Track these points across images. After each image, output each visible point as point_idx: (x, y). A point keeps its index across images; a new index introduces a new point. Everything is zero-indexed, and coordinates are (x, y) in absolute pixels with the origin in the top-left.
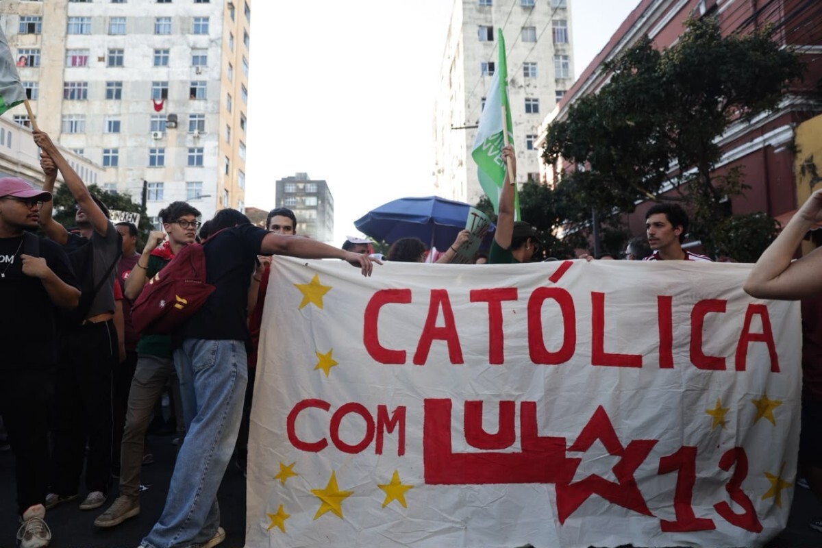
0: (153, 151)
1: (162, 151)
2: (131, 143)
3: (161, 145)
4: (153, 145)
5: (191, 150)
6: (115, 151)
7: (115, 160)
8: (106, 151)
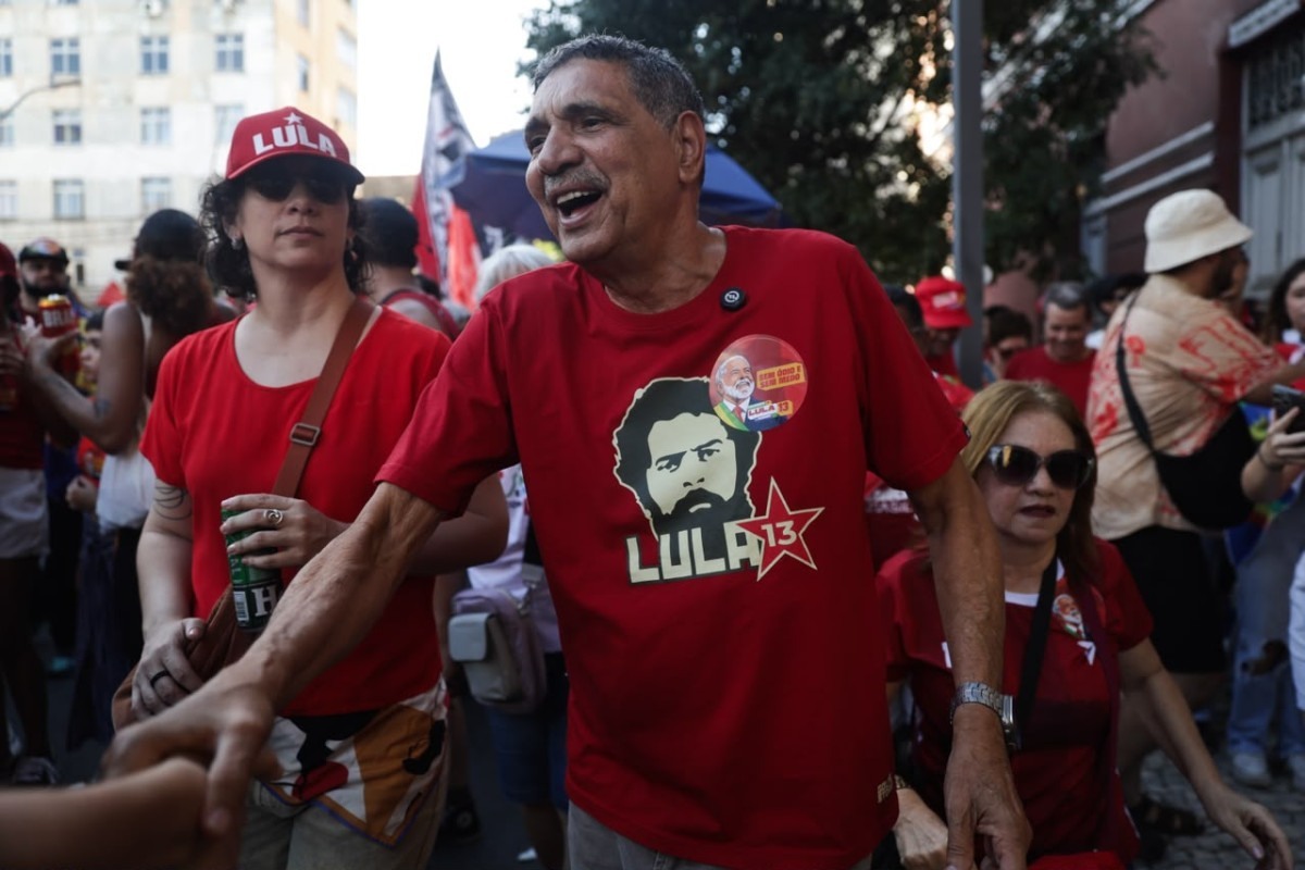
0: (147, 41)
1: (164, 41)
2: (102, 25)
3: (160, 29)
4: (146, 28)
5: (222, 39)
6: (74, 43)
7: (75, 62)
8: (57, 43)
